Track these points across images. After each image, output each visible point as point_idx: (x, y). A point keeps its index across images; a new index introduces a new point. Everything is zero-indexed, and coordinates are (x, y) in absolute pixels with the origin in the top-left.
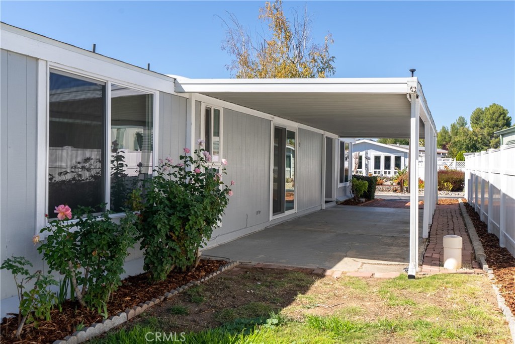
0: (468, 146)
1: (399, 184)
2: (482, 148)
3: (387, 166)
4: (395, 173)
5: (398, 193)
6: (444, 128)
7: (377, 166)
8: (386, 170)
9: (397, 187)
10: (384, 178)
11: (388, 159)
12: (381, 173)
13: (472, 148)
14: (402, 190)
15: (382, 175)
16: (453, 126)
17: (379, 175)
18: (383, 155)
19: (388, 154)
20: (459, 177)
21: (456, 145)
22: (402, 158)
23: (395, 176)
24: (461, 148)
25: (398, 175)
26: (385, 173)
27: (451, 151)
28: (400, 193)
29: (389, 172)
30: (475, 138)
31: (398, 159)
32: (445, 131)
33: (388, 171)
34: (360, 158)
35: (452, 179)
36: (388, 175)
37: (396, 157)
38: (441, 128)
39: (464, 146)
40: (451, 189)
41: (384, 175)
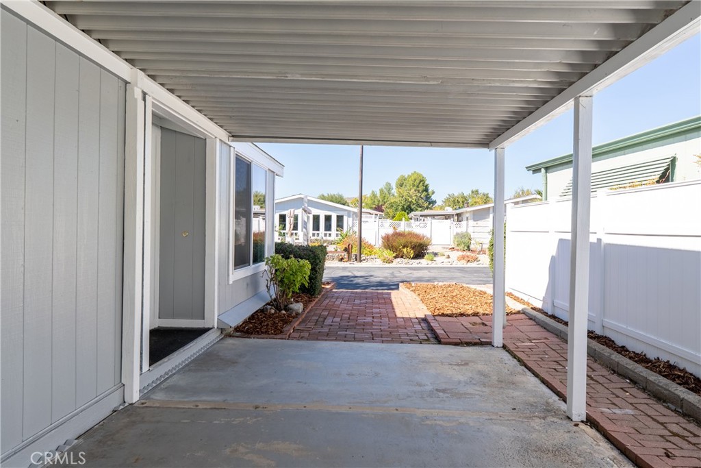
0: (403, 207)
1: (346, 250)
2: (417, 210)
3: (328, 228)
4: (337, 235)
5: (345, 263)
6: (373, 192)
7: (316, 227)
8: (326, 232)
9: (343, 254)
10: (325, 241)
11: (328, 218)
12: (320, 235)
13: (407, 209)
14: (349, 259)
15: (322, 238)
16: (381, 191)
17: (319, 238)
18: (322, 214)
19: (328, 213)
20: (419, 241)
21: (392, 206)
22: (345, 218)
23: (336, 238)
24: (397, 209)
25: (341, 238)
26: (325, 235)
27: (388, 212)
28: (348, 263)
29: (330, 234)
30: (410, 200)
31: (340, 219)
32: (374, 195)
33: (328, 232)
34: (296, 218)
35: (411, 243)
36: (328, 238)
37: (337, 216)
38: (371, 192)
39: (400, 208)
40: (412, 256)
41: (325, 238)
